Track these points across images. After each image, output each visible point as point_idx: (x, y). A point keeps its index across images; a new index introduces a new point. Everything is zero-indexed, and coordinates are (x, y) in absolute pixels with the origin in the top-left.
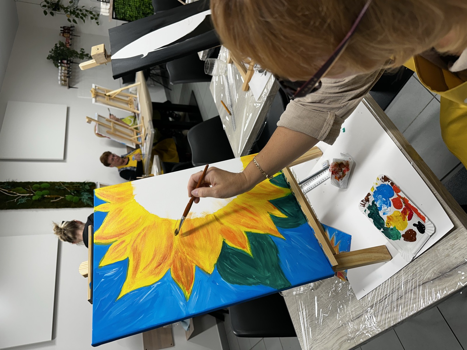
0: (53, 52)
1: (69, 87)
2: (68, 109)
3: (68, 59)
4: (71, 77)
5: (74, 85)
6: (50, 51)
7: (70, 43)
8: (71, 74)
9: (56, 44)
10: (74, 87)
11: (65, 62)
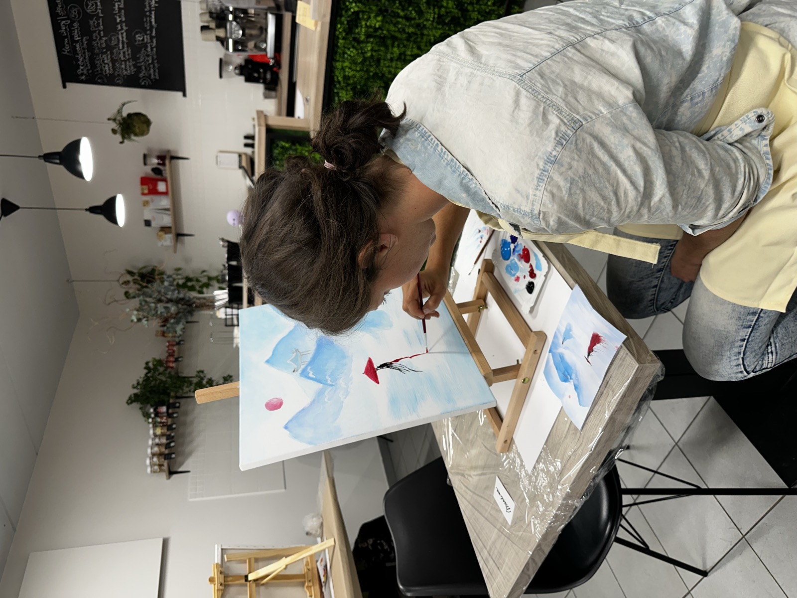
0: (139, 387)
1: (171, 473)
2: (165, 543)
3: (169, 401)
4: (173, 456)
5: (181, 464)
6: (133, 385)
7: (176, 355)
8: (173, 447)
9: (147, 363)
10: (180, 470)
11: (164, 409)
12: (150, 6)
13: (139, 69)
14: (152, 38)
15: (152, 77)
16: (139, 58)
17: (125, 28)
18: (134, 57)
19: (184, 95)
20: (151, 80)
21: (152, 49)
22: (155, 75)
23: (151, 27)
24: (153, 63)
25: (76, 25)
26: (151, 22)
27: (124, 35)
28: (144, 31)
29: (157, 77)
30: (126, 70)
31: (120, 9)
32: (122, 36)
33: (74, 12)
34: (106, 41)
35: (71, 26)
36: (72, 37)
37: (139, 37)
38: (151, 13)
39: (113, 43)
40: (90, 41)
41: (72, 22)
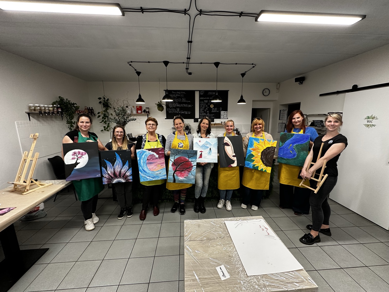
0: (67, 101)
1: (29, 114)
3: (64, 112)
6: (67, 99)
8: (45, 115)
10: (30, 117)
11: (60, 110)
12: (185, 112)
13: (171, 108)
14: (179, 112)
15: (169, 111)
16: (173, 109)
17: (180, 106)
18: (173, 108)
19: (165, 119)
20: (168, 111)
21: (176, 112)
22: (170, 112)
23: (181, 112)
24: (173, 112)
25: (179, 95)
26: (182, 112)
27: (178, 106)
28: (180, 111)
29: (169, 113)
30: (170, 105)
31: (184, 106)
32: (178, 105)
33: (182, 95)
34: (176, 102)
35: (179, 94)
36: (176, 94)
37: (178, 109)
38: (184, 112)
39: (176, 103)
40: (176, 98)
41: (180, 95)
